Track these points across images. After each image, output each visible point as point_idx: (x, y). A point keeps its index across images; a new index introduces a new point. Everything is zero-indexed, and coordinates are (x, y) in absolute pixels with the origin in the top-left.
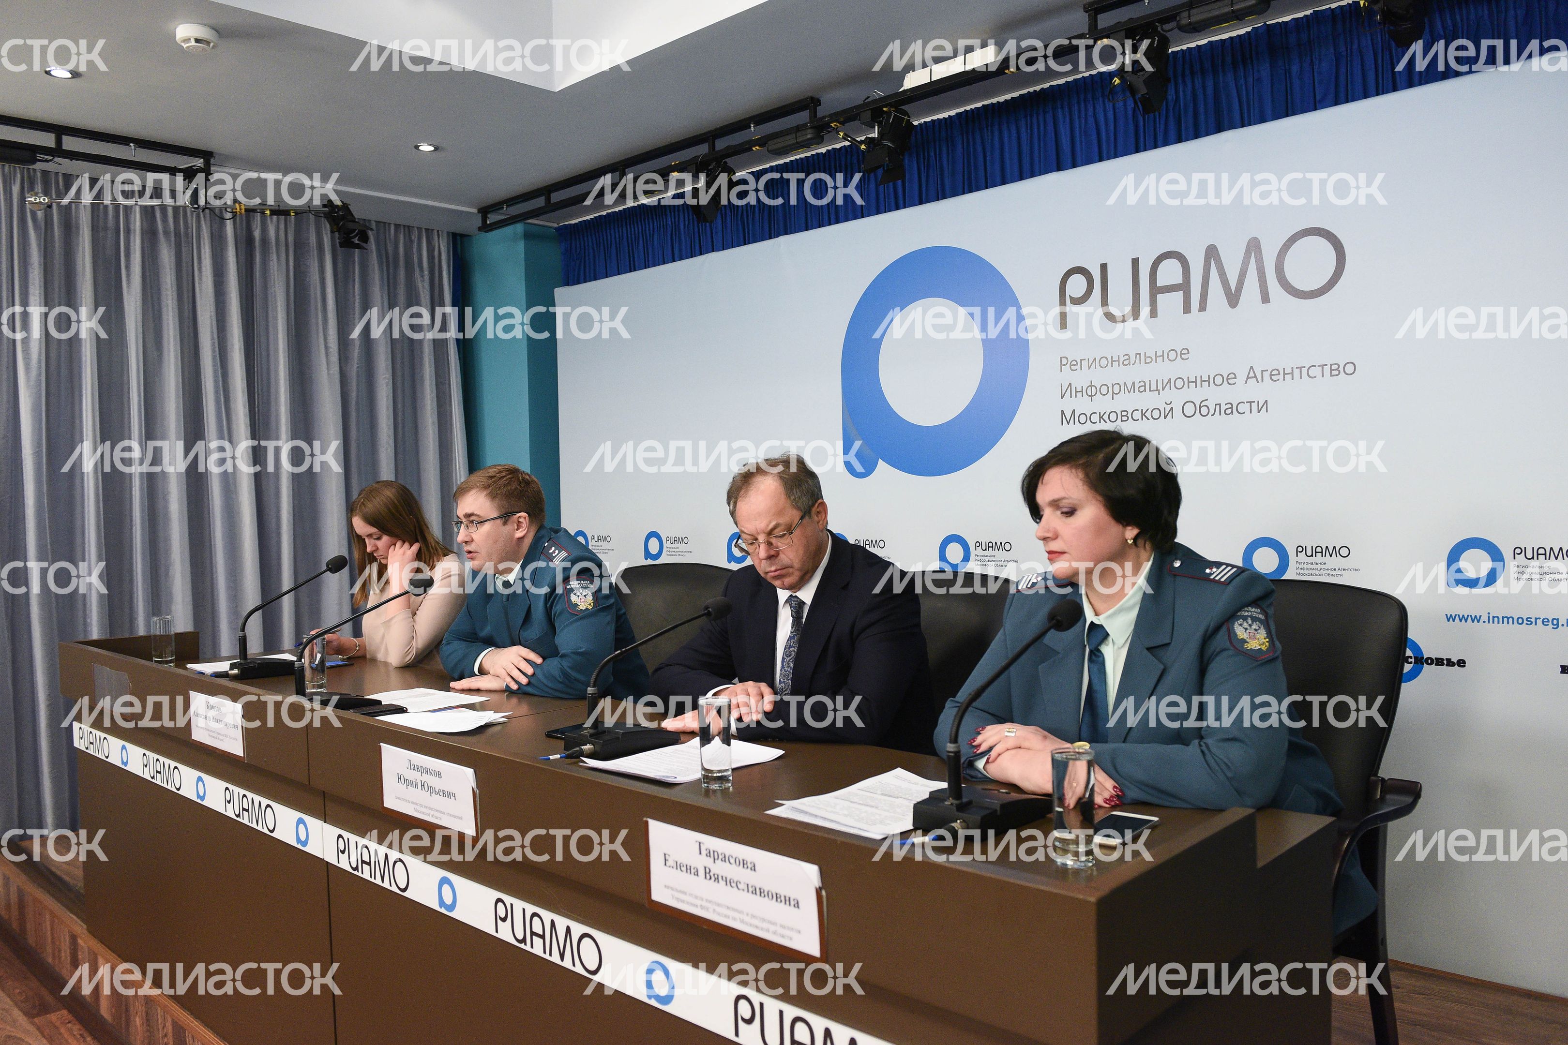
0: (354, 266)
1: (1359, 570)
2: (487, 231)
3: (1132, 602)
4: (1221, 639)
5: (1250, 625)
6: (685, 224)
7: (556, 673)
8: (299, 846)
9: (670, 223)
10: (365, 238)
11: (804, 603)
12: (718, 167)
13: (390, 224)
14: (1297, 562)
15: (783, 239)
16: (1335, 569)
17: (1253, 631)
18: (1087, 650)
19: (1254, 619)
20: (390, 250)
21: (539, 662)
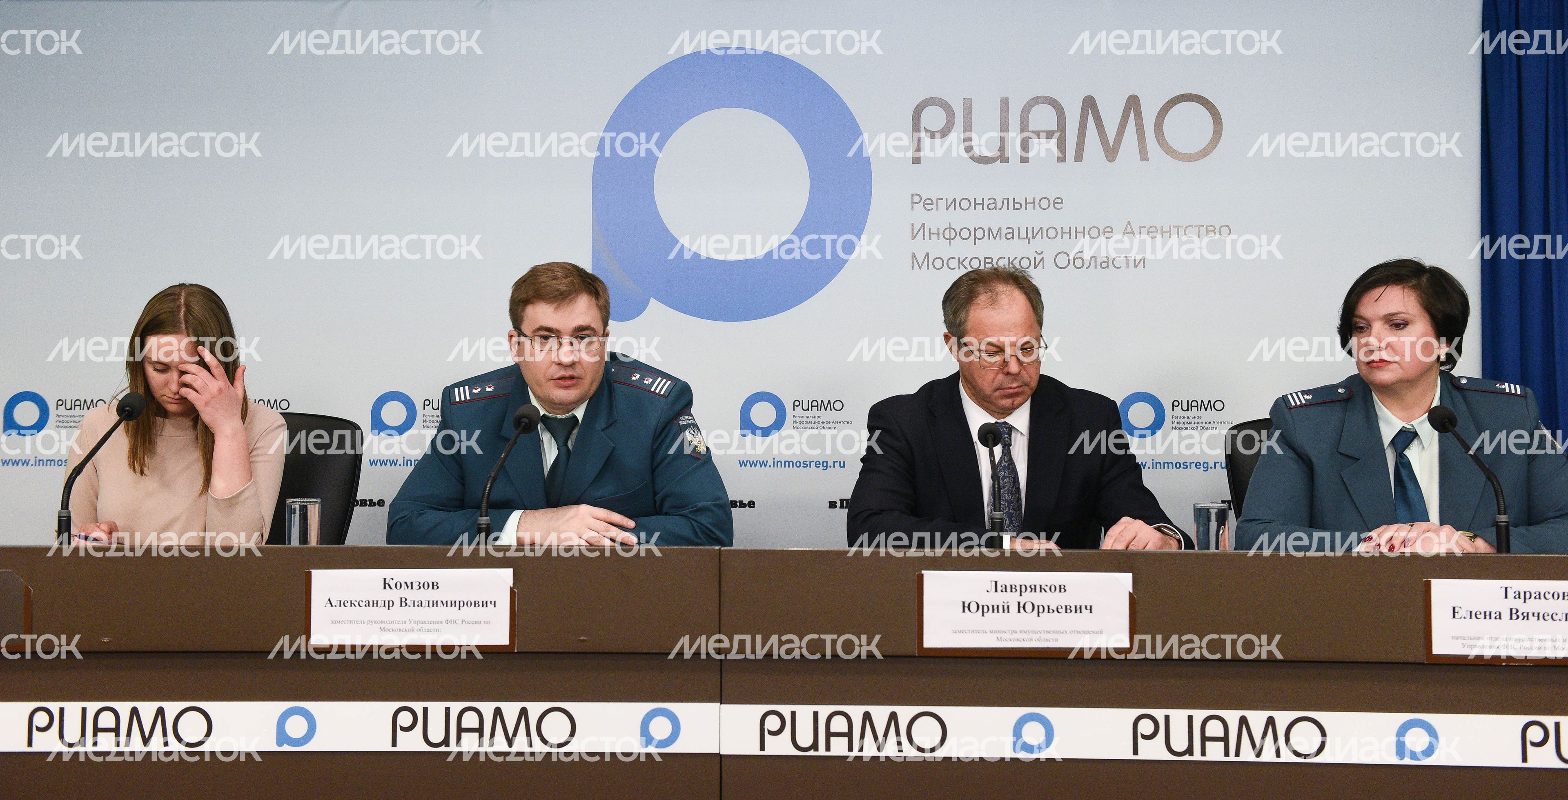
14: (1173, 416)
16: (1210, 423)
21: (631, 524)
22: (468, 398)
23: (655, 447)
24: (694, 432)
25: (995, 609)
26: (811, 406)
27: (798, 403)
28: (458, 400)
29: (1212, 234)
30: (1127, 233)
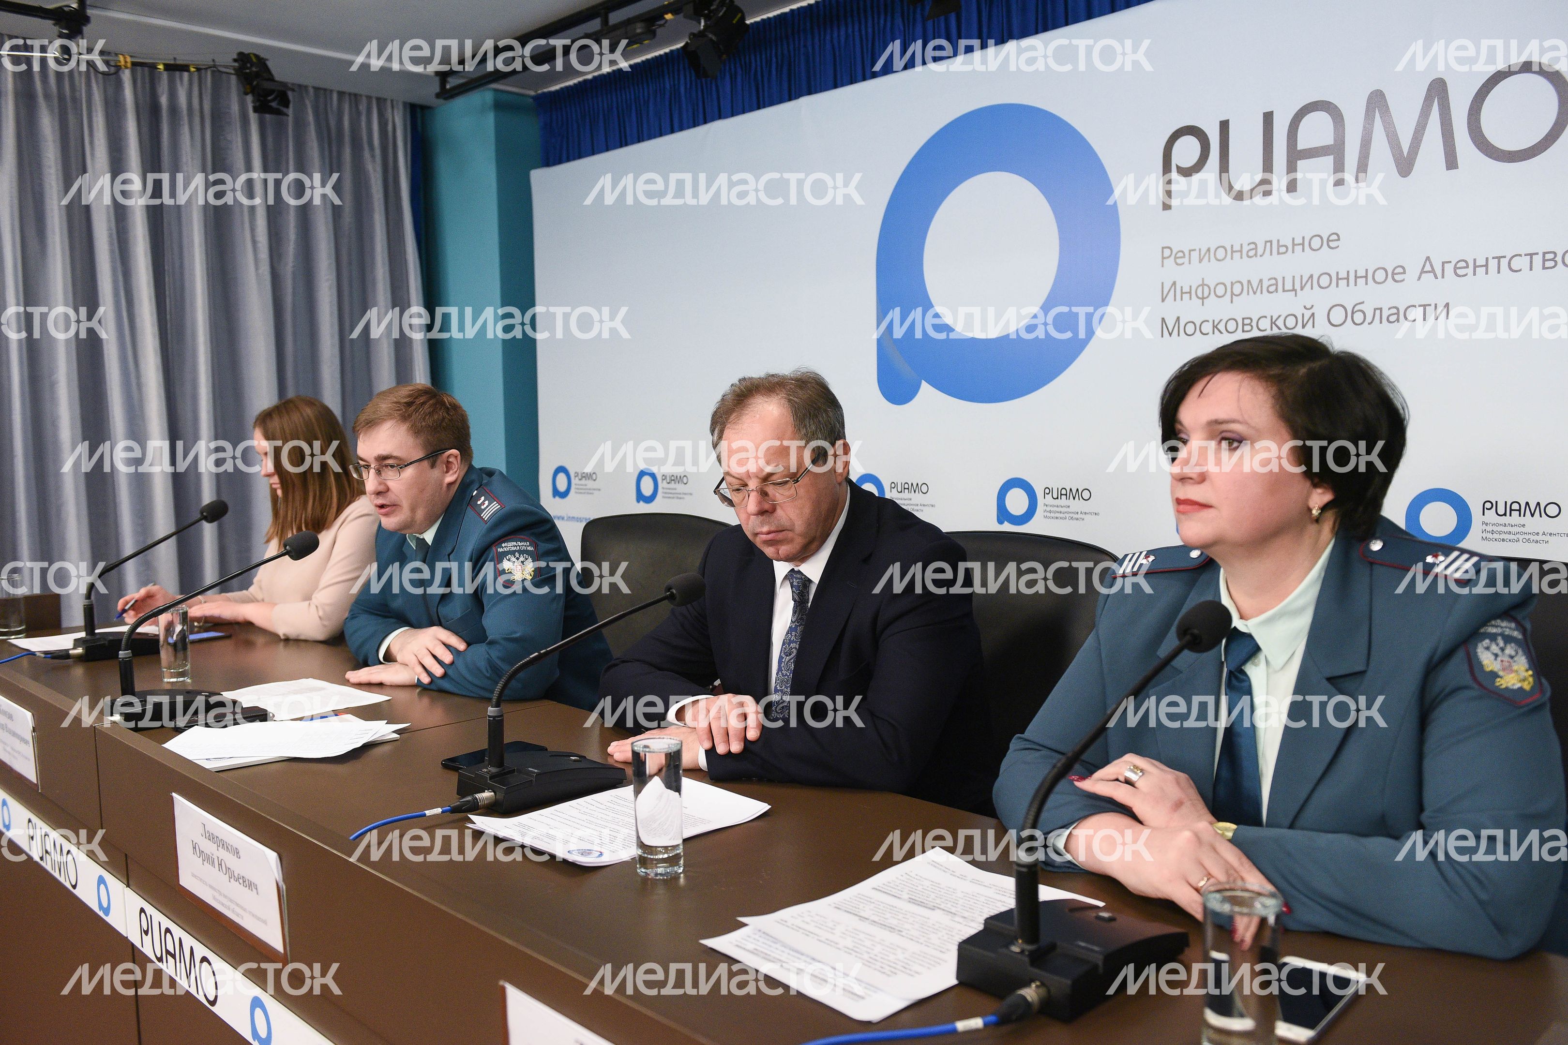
0: (287, 141)
2: (446, 99)
3: (1301, 602)
4: (1455, 668)
5: (1502, 650)
6: (686, 88)
7: (482, 664)
8: (101, 914)
9: (668, 86)
10: (286, 103)
11: (810, 581)
12: (722, 6)
13: (331, 91)
14: (1483, 523)
15: (805, 103)
16: (1538, 534)
17: (1506, 659)
18: (1225, 670)
19: (1508, 639)
20: (333, 123)
21: (462, 649)
26: (1060, 495)
27: (1048, 491)
29: (1552, 264)
30: (1426, 272)
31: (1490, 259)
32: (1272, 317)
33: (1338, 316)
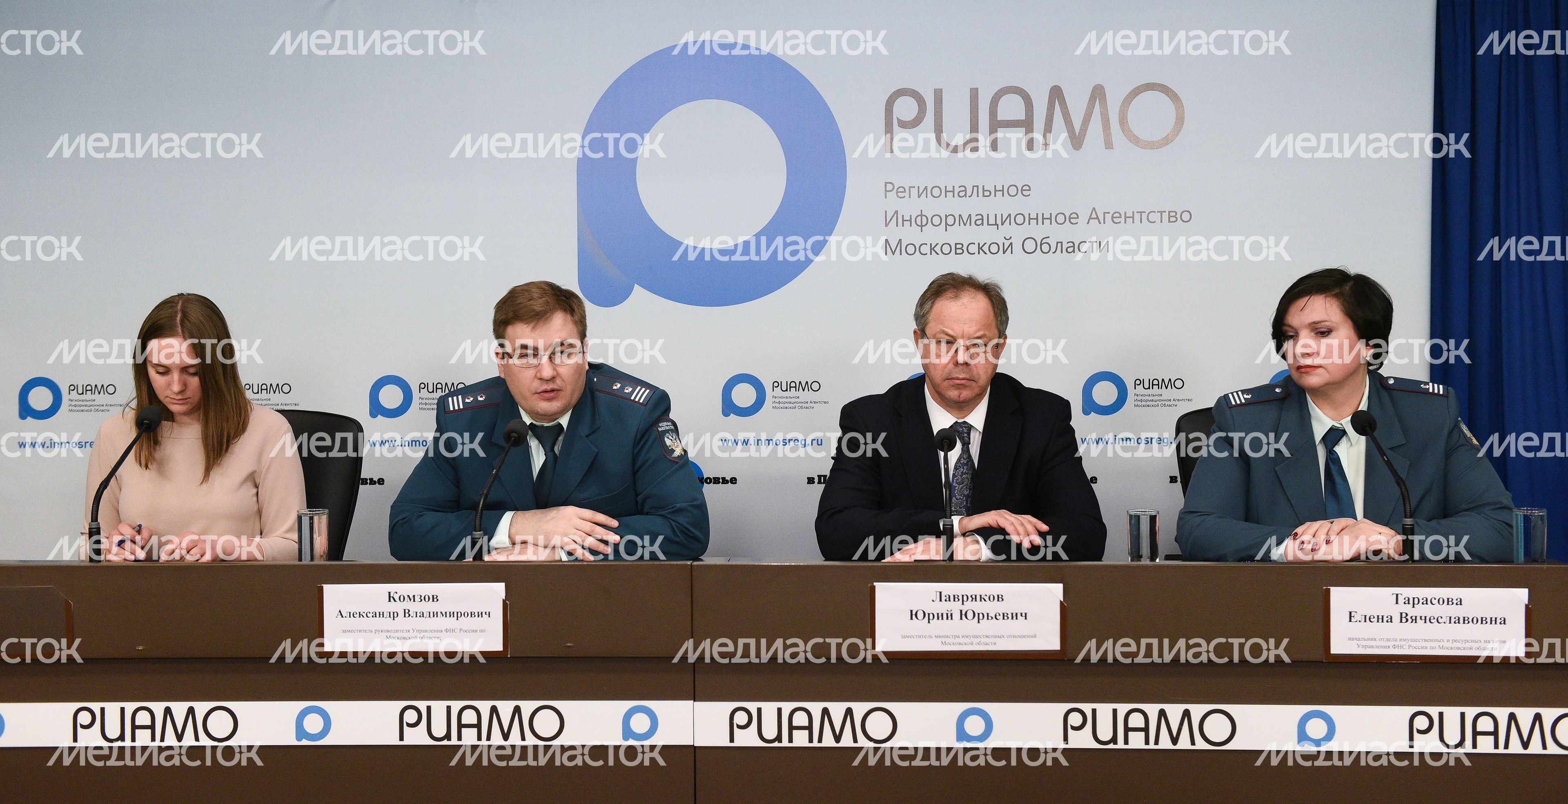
1: (1191, 400)
14: (1135, 395)
16: (1170, 400)
21: (615, 523)
22: (461, 407)
23: (635, 452)
24: (672, 437)
25: (940, 616)
26: (789, 387)
27: (777, 384)
28: (452, 409)
29: (1174, 219)
30: (1092, 219)
31: (1135, 213)
32: (979, 244)
33: (1030, 246)
